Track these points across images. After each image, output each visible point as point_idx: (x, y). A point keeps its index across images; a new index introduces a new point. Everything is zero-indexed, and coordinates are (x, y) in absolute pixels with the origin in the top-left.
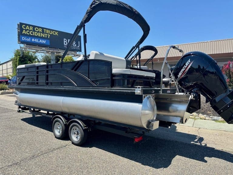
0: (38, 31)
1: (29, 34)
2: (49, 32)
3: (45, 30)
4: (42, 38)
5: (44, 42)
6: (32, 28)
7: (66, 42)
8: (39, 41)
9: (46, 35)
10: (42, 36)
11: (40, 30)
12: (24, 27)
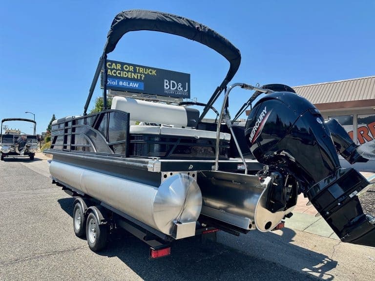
0: (128, 70)
1: (115, 75)
2: (143, 71)
3: (138, 68)
4: (133, 80)
5: (135, 85)
6: (120, 66)
7: (167, 84)
8: (129, 84)
9: (139, 75)
10: (133, 77)
11: (131, 68)
12: (109, 65)
